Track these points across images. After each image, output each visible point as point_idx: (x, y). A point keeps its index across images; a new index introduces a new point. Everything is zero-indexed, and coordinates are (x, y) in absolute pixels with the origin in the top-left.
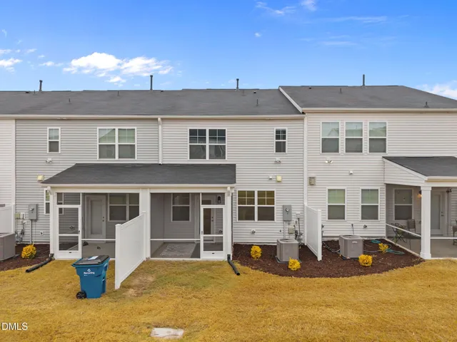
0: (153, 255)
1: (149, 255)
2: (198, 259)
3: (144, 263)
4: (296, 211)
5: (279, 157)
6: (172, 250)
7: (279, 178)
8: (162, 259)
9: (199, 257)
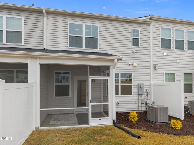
0: (42, 125)
1: (38, 125)
2: (87, 126)
3: (33, 133)
4: (146, 88)
5: (135, 49)
6: (58, 119)
7: (135, 64)
8: (52, 128)
9: (88, 124)
